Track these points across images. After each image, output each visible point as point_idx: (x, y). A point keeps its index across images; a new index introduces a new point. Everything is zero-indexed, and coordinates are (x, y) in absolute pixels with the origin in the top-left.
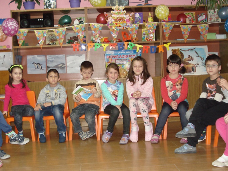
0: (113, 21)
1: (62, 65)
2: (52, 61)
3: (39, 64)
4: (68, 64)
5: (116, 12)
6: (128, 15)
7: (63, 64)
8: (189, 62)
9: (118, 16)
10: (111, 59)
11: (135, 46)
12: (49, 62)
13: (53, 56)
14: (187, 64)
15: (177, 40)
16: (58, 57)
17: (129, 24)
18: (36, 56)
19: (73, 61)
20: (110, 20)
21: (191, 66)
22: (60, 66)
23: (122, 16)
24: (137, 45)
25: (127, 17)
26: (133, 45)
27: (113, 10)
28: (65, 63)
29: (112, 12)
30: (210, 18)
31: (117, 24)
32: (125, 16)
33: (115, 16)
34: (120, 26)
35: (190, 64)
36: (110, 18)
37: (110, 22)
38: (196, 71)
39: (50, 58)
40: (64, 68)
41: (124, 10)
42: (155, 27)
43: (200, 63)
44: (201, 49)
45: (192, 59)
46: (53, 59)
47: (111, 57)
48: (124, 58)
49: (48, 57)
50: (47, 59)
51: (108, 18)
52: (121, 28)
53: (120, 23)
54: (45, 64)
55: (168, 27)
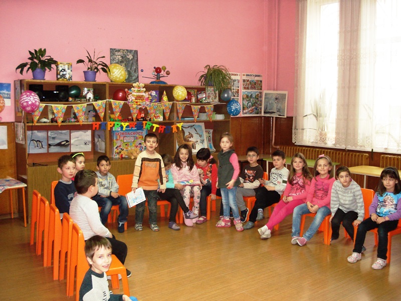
0: (133, 98)
1: (65, 142)
2: (54, 138)
3: (40, 141)
4: (72, 141)
5: (136, 89)
6: (147, 93)
7: (67, 141)
8: (190, 139)
9: (138, 94)
10: (120, 137)
11: (152, 126)
12: (51, 139)
13: (55, 131)
14: (188, 141)
15: (186, 119)
16: (61, 133)
17: (148, 103)
18: (36, 132)
19: (78, 138)
20: (131, 98)
21: (191, 143)
22: (63, 143)
23: (142, 94)
24: (154, 125)
25: (146, 95)
26: (151, 124)
27: (133, 87)
28: (69, 140)
29: (132, 89)
30: (208, 96)
31: (137, 102)
32: (144, 94)
33: (136, 94)
34: (140, 105)
35: (190, 141)
36: (131, 95)
37: (131, 100)
38: (195, 149)
39: (52, 134)
40: (68, 145)
41: (144, 88)
42: (170, 106)
43: (199, 141)
44: (199, 126)
45: (192, 136)
46: (56, 135)
47: (120, 134)
48: (132, 136)
49: (49, 133)
50: (49, 135)
51: (129, 96)
52: (140, 106)
53: (140, 102)
54: (46, 141)
55: (181, 107)
